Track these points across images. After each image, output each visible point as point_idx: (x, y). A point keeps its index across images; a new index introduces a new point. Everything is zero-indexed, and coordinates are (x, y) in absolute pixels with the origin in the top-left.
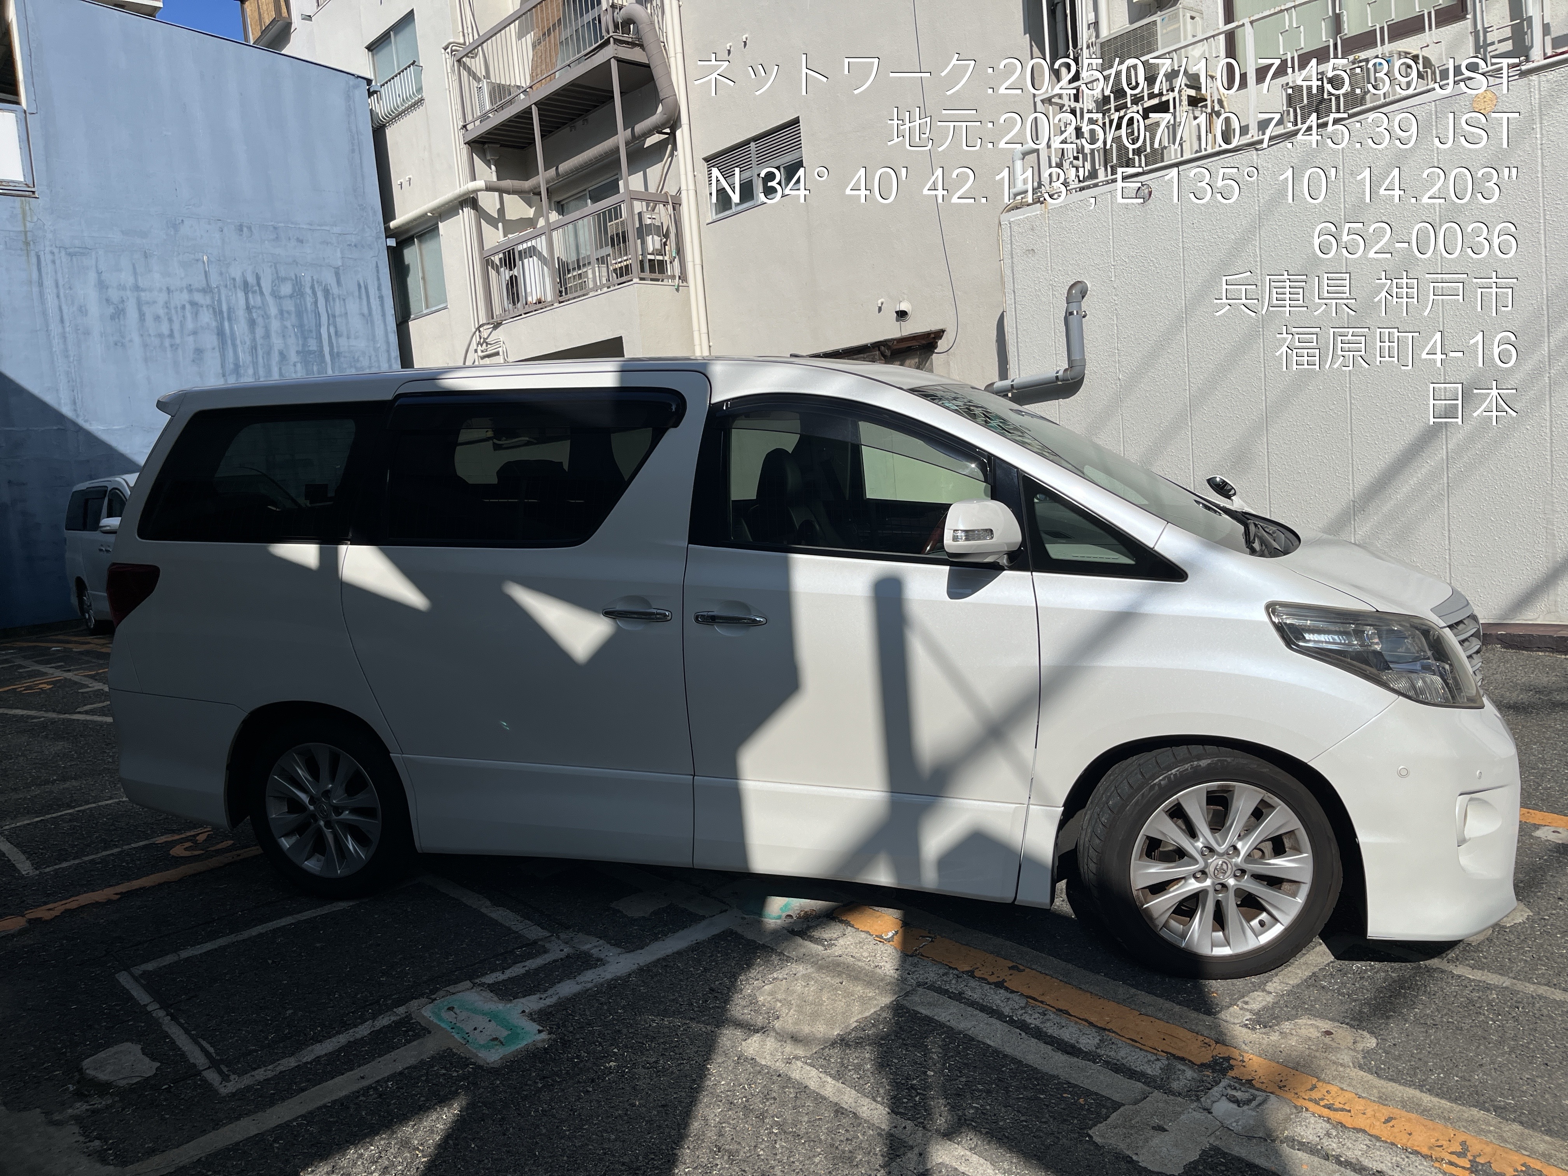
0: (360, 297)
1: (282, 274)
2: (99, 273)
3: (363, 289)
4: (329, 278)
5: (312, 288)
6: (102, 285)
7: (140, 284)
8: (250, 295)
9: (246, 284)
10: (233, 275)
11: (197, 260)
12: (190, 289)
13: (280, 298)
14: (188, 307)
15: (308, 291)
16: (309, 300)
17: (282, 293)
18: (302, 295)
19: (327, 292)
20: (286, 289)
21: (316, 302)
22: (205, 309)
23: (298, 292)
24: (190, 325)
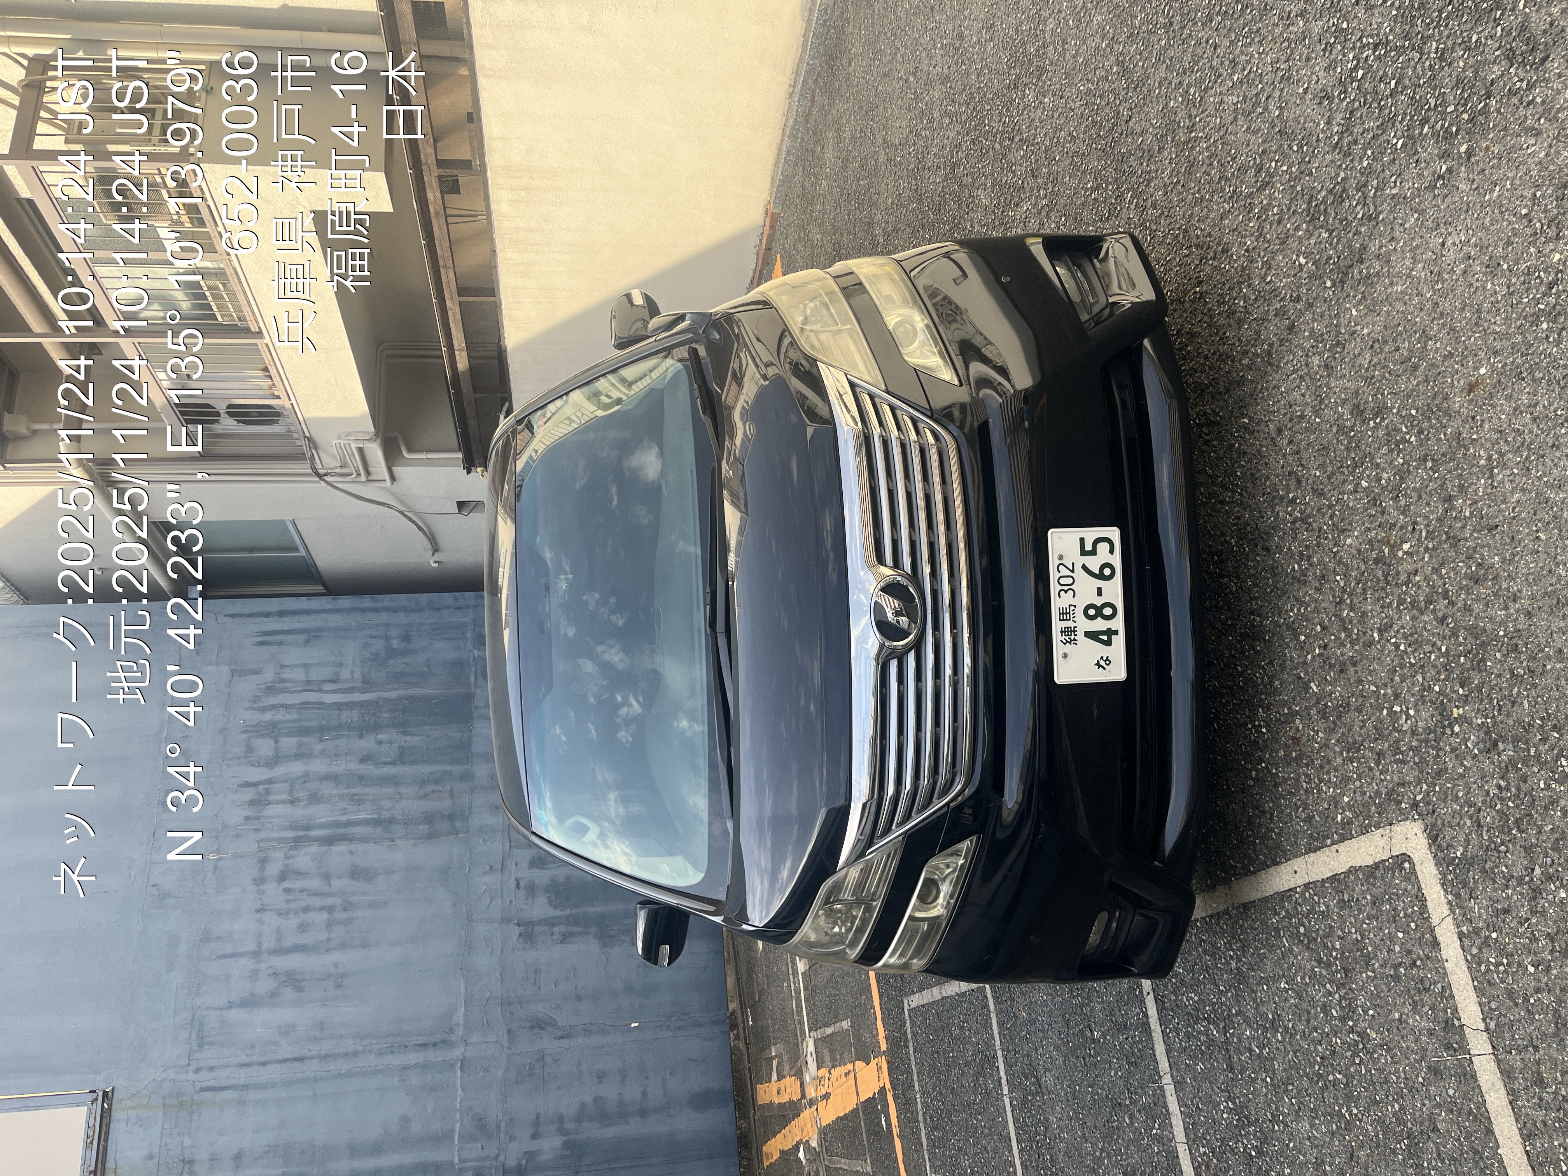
1: (240, 750)
3: (267, 638)
4: (248, 686)
5: (263, 710)
6: (250, 1002)
7: (251, 947)
8: (272, 798)
9: (252, 803)
10: (240, 819)
12: (259, 881)
13: (277, 756)
14: (287, 884)
15: (268, 716)
16: (281, 715)
17: (271, 753)
18: (273, 725)
19: (270, 690)
20: (264, 747)
21: (286, 707)
22: (291, 861)
23: (272, 730)
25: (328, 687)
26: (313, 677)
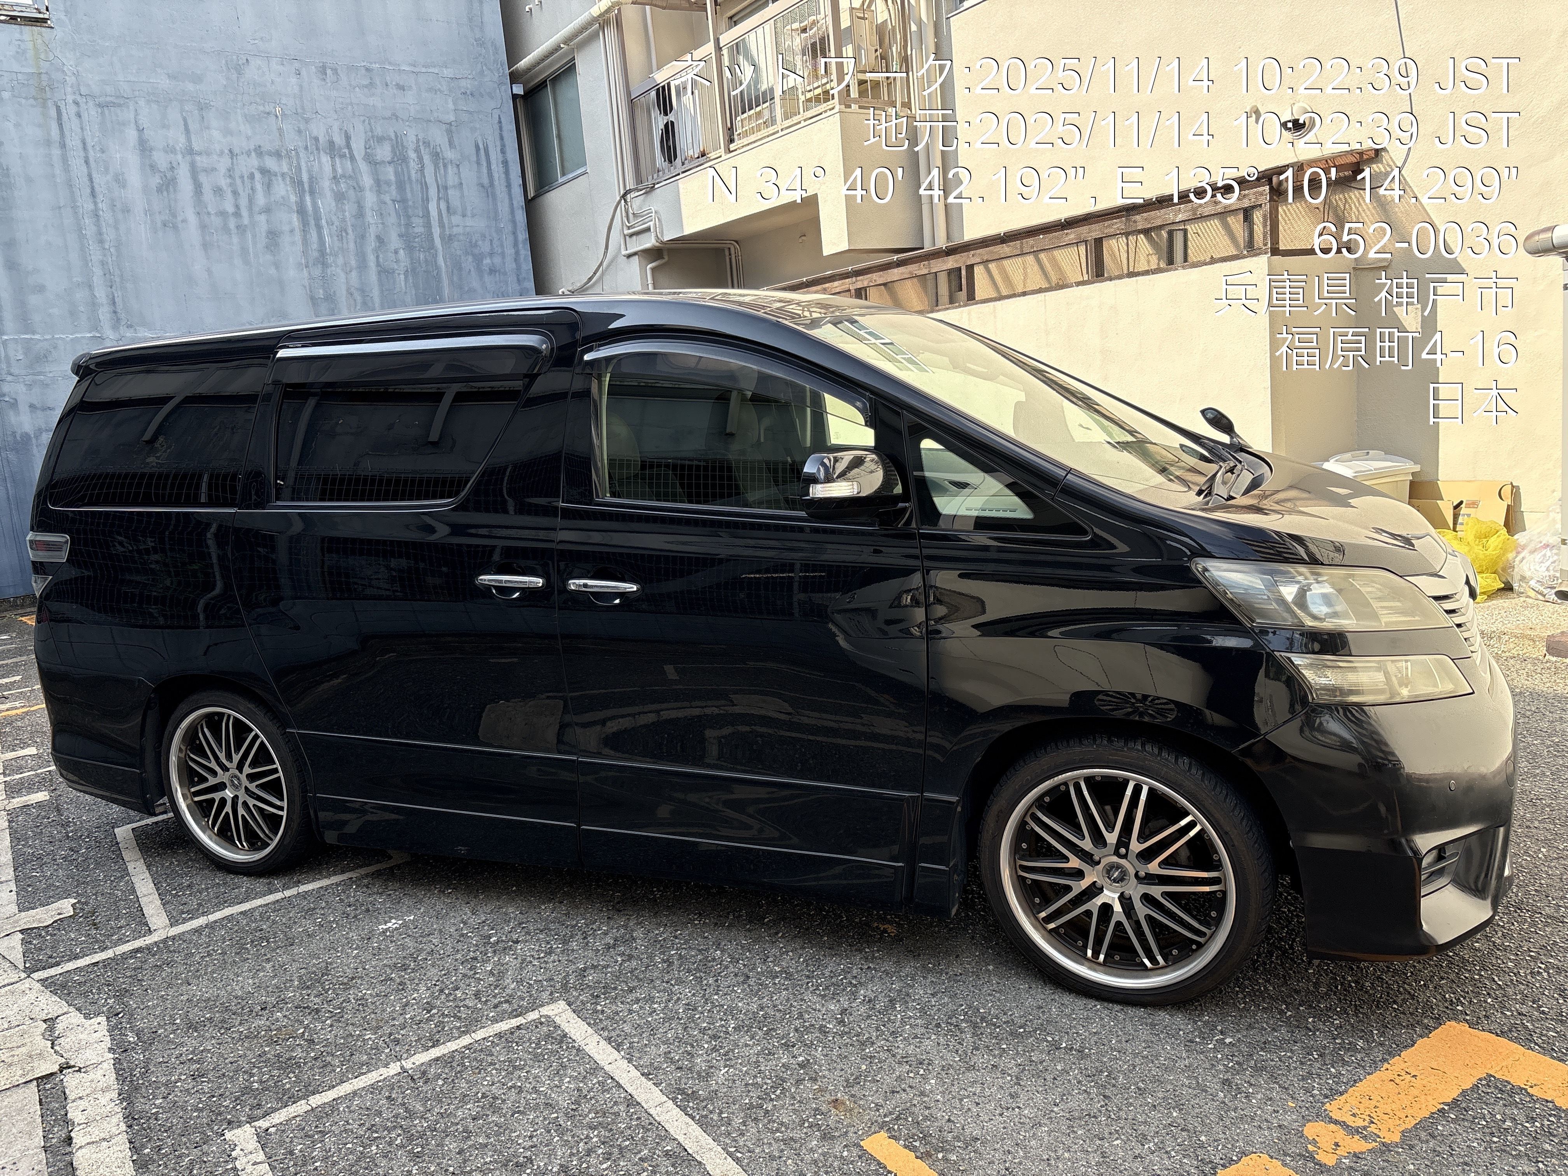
0: (478, 163)
1: (379, 131)
2: (141, 131)
3: (482, 152)
4: (438, 137)
5: (417, 150)
6: (144, 147)
7: (196, 147)
8: (337, 160)
9: (331, 143)
10: (315, 133)
11: (268, 113)
12: (259, 151)
13: (376, 164)
14: (258, 176)
15: (412, 155)
16: (413, 165)
17: (379, 158)
18: (404, 160)
19: (436, 156)
20: (384, 152)
21: (422, 170)
22: (280, 179)
23: (399, 158)
24: (261, 200)
25: (443, 205)
26: (450, 192)
